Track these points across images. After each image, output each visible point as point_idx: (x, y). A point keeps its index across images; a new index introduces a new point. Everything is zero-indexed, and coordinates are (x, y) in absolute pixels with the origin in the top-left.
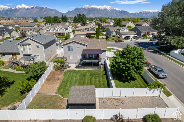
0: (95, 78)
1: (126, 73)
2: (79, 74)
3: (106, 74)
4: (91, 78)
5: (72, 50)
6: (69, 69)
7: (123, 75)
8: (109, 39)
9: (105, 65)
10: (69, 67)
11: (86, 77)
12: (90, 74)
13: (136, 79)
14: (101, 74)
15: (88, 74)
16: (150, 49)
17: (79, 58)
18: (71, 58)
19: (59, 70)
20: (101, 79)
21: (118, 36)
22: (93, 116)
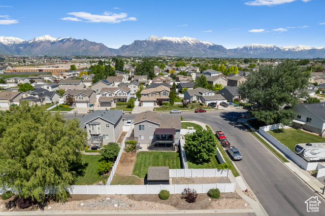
0: (169, 160)
1: (199, 155)
2: (152, 156)
3: (180, 156)
4: (165, 160)
5: (144, 129)
6: (140, 150)
7: (196, 157)
8: (187, 107)
9: (179, 146)
10: (141, 148)
11: (160, 159)
12: (164, 156)
13: (210, 161)
14: (175, 156)
15: (161, 156)
16: (238, 123)
17: (151, 138)
18: (142, 138)
19: (130, 152)
20: (175, 161)
21: (201, 102)
22: (167, 190)
